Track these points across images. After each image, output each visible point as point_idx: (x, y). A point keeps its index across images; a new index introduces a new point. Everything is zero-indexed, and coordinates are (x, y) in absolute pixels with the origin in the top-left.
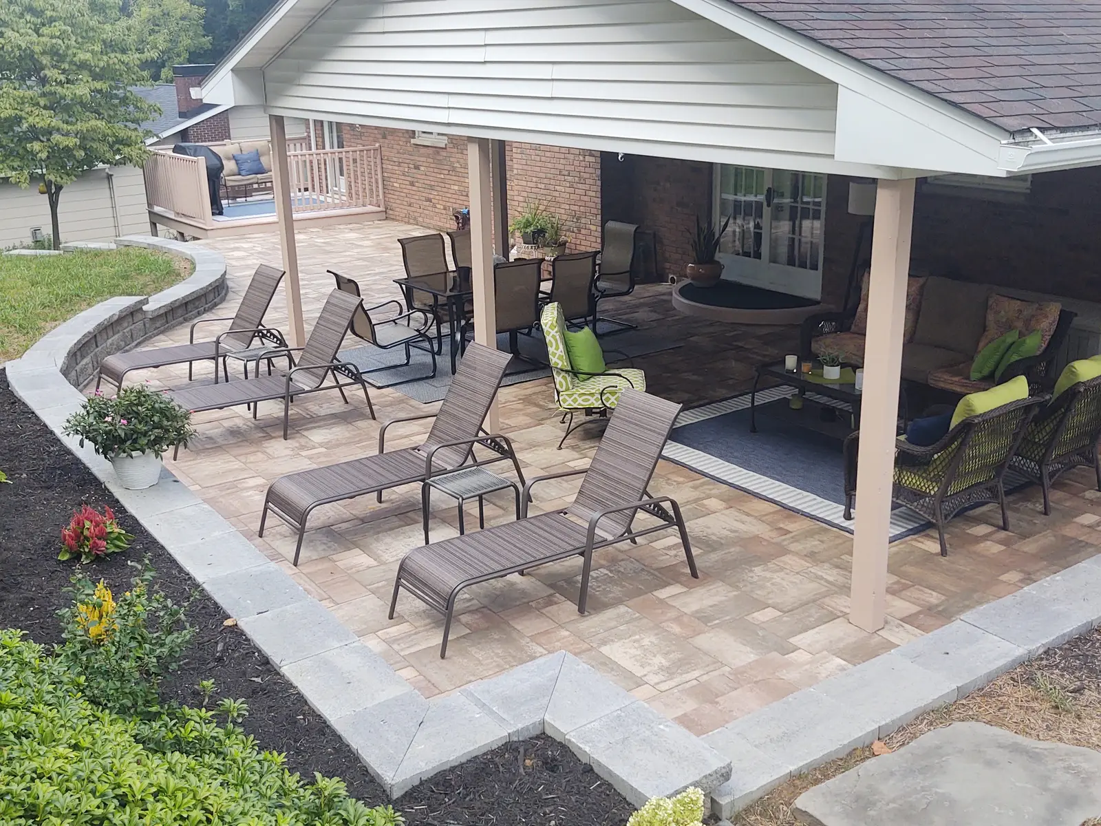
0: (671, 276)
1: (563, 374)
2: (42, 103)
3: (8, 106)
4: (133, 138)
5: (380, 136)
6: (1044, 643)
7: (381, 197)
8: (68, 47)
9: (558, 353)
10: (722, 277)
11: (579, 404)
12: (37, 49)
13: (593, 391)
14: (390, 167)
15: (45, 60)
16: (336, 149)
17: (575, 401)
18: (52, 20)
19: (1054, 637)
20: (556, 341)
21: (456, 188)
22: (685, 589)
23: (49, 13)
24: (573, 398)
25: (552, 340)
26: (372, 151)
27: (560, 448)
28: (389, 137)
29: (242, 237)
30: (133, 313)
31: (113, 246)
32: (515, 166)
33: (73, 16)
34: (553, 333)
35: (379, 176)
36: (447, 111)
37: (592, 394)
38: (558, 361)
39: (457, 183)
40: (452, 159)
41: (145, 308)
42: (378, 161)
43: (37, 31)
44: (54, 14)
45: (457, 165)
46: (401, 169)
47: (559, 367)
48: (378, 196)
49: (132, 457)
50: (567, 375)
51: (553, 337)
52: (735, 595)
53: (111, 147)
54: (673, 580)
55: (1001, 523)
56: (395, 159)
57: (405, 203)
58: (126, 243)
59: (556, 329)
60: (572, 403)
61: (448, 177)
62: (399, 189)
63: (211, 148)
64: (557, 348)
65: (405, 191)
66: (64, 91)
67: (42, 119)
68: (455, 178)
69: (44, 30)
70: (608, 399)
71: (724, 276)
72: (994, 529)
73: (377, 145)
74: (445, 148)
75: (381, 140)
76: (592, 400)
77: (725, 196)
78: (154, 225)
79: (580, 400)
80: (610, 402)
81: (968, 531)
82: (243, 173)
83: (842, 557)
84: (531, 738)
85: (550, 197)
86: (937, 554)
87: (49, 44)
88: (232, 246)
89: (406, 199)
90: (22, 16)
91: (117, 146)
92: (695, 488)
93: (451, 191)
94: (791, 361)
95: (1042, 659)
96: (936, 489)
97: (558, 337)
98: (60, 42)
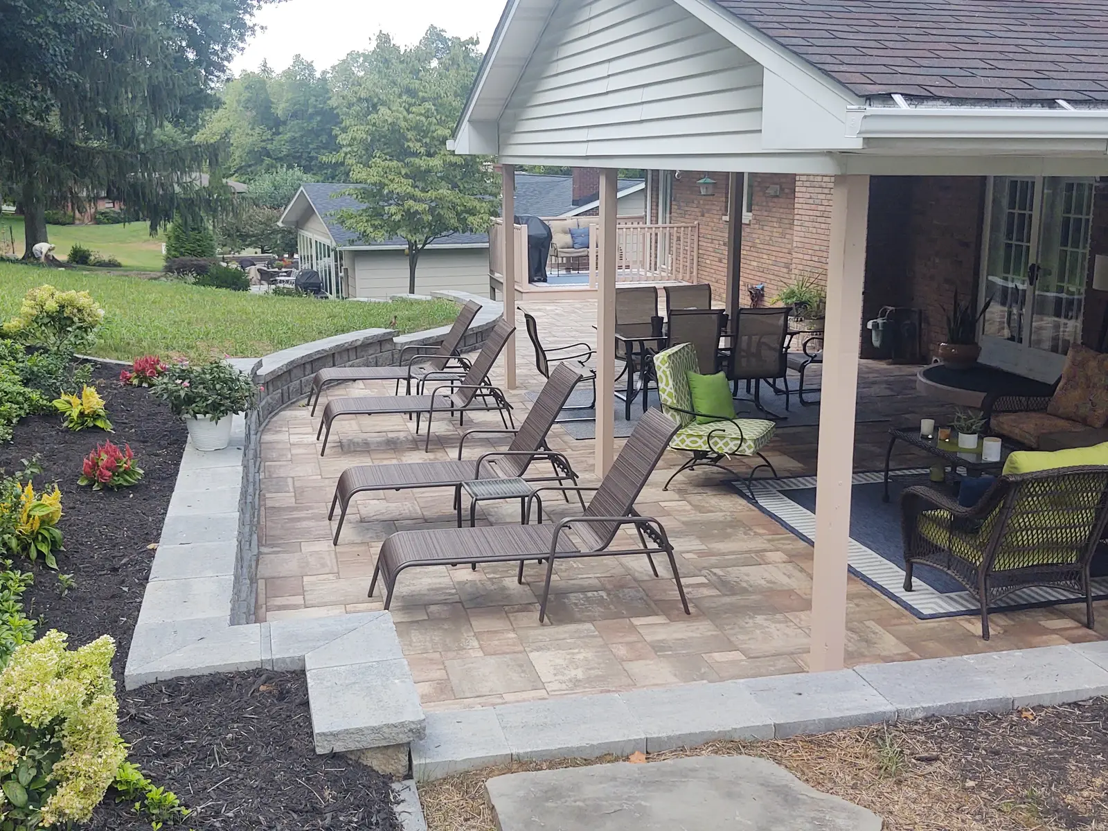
0: (934, 359)
1: (672, 412)
2: (403, 172)
3: (375, 174)
4: (478, 208)
5: (699, 214)
6: (924, 706)
7: (695, 273)
8: (430, 124)
9: (668, 389)
10: (980, 360)
11: (687, 446)
12: (403, 124)
13: (701, 433)
14: (705, 244)
15: (410, 135)
16: (668, 225)
17: (683, 441)
18: (424, 100)
19: (944, 703)
20: (667, 376)
21: (755, 264)
22: (668, 621)
23: (421, 94)
24: (681, 438)
25: (662, 375)
26: (690, 228)
27: (666, 489)
28: (706, 215)
29: (553, 302)
30: (382, 342)
31: (429, 298)
32: (796, 239)
33: (439, 96)
34: (664, 368)
35: (695, 254)
36: (586, 144)
37: (700, 436)
38: (667, 398)
39: (756, 259)
40: (754, 236)
41: (395, 340)
42: (696, 238)
43: (408, 111)
44: (426, 95)
45: (757, 241)
46: (713, 245)
47: (668, 404)
48: (692, 273)
49: (196, 419)
50: (675, 414)
51: (664, 371)
52: (712, 635)
53: (458, 214)
54: (662, 611)
55: (1085, 619)
56: (709, 236)
57: (713, 280)
58: (439, 296)
59: (667, 365)
60: (680, 443)
61: (749, 253)
62: (709, 266)
63: (546, 222)
64: (667, 385)
65: (714, 267)
66: (421, 162)
67: (402, 186)
68: (755, 254)
69: (414, 109)
70: (716, 444)
71: (982, 359)
72: (1080, 625)
73: (696, 222)
74: (749, 225)
75: (700, 218)
76: (700, 442)
77: (990, 278)
78: (493, 289)
79: (688, 441)
80: (718, 446)
81: (1041, 623)
82: (576, 246)
83: (867, 623)
84: (287, 672)
85: (821, 270)
86: (979, 637)
87: (414, 120)
88: (537, 308)
89: (714, 276)
90: (400, 96)
91: (464, 214)
92: (769, 541)
93: (751, 267)
94: (927, 426)
95: (916, 723)
96: (981, 560)
97: (668, 373)
98: (423, 119)
